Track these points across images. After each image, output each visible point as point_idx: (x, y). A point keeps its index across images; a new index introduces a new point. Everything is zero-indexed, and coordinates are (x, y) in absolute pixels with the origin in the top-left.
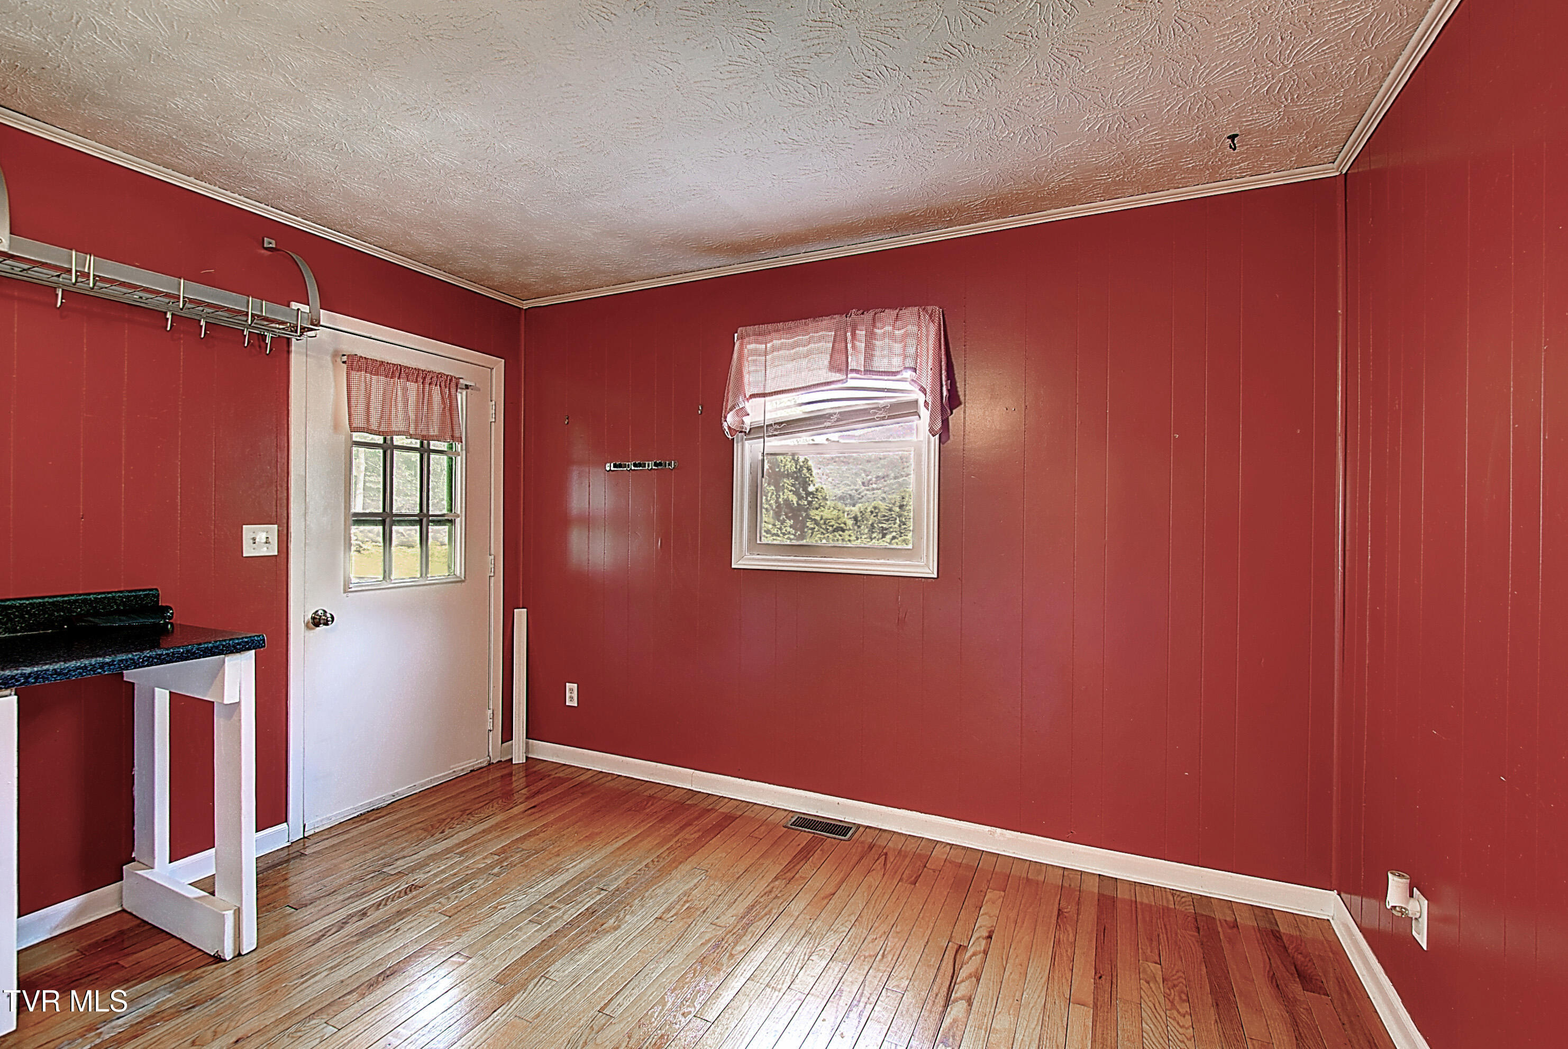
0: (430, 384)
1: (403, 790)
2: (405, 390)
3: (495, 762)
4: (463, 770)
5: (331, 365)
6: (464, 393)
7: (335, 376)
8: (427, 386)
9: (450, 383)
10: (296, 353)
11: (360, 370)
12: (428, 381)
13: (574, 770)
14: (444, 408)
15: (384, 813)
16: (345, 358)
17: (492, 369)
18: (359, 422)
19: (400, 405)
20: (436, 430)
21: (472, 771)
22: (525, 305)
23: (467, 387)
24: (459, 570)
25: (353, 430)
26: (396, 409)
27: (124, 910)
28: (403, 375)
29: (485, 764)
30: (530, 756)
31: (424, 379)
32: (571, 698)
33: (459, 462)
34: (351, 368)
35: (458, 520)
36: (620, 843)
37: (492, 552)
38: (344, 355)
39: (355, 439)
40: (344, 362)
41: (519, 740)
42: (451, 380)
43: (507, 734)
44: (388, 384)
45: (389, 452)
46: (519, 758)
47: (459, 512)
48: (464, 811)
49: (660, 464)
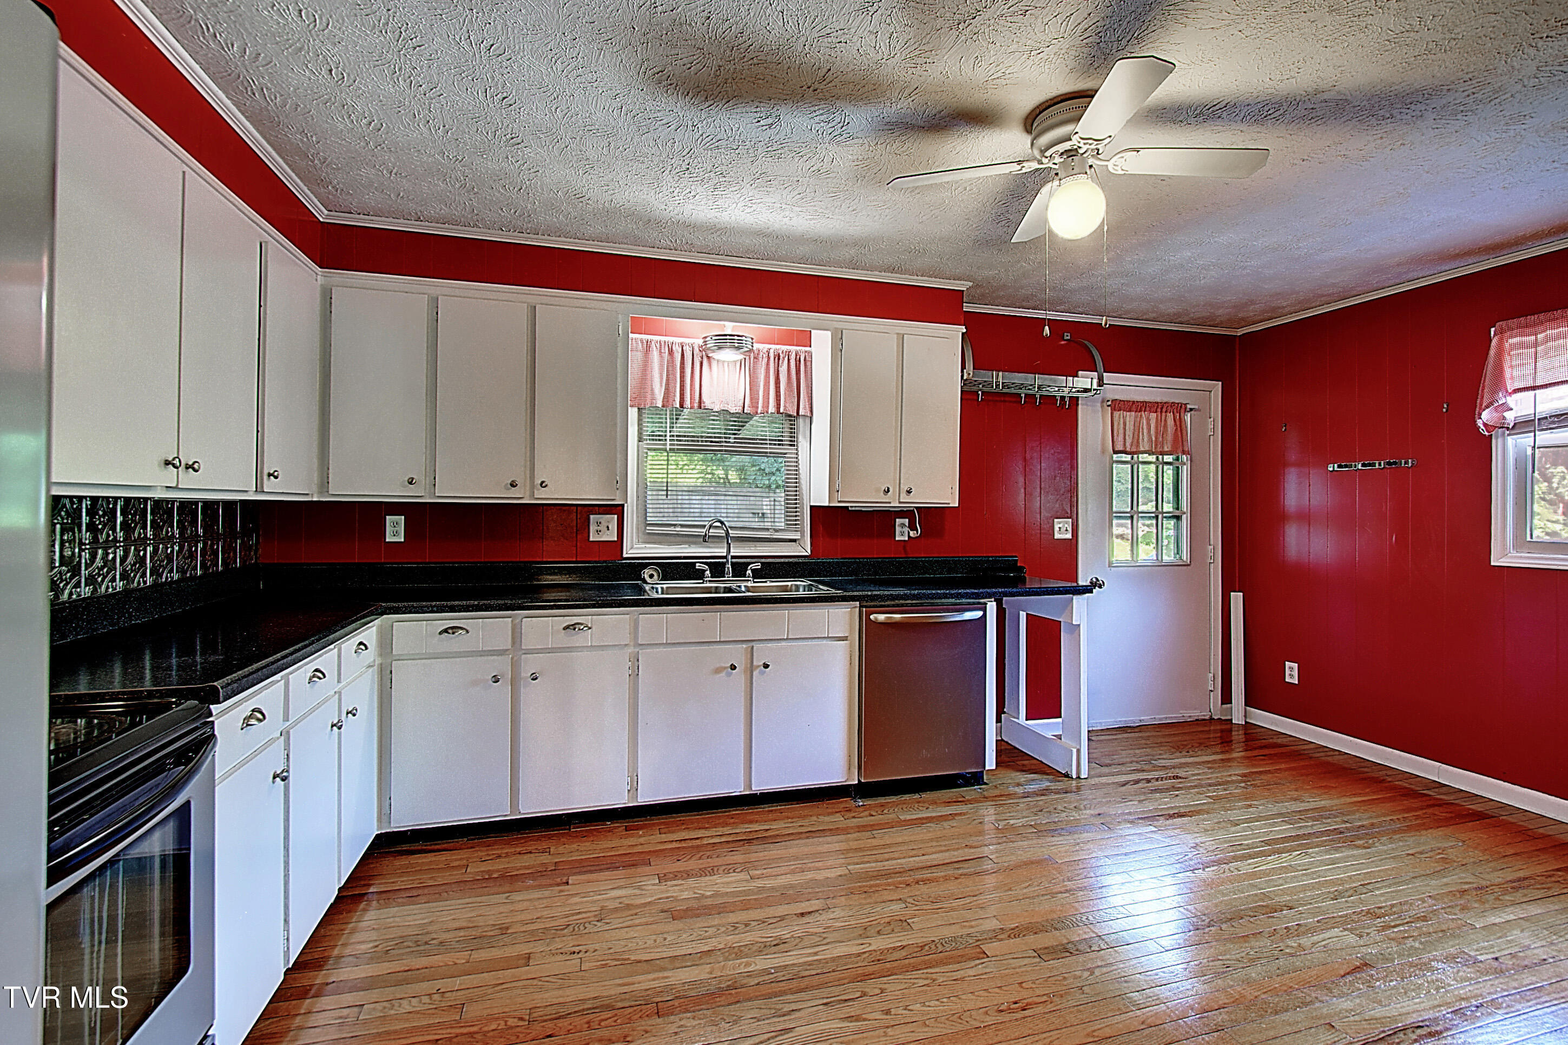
0: (1166, 412)
1: (1147, 719)
2: (1148, 420)
3: (1216, 718)
4: (1190, 717)
5: (1100, 409)
6: (1189, 415)
7: (1102, 416)
8: (1164, 414)
9: (1179, 408)
10: (1082, 404)
11: (1120, 410)
12: (1164, 410)
13: (1294, 739)
14: (1177, 429)
15: (1136, 730)
16: (1109, 403)
17: (1210, 392)
18: (1119, 447)
19: (1145, 431)
20: (1170, 446)
21: (1197, 720)
22: (1240, 332)
23: (1191, 410)
24: (1185, 556)
25: (1115, 452)
26: (1143, 434)
27: (1002, 740)
28: (1148, 409)
29: (1207, 717)
30: (1248, 720)
31: (1162, 409)
32: (1291, 676)
33: (1185, 471)
34: (1113, 410)
35: (1184, 517)
36: (1359, 799)
37: (1212, 543)
38: (1108, 401)
39: (1114, 459)
40: (1108, 406)
41: (1238, 704)
42: (1181, 407)
43: (1227, 697)
44: (1136, 417)
45: (1135, 466)
46: (1238, 719)
47: (1185, 510)
48: (1201, 744)
49: (1395, 463)
